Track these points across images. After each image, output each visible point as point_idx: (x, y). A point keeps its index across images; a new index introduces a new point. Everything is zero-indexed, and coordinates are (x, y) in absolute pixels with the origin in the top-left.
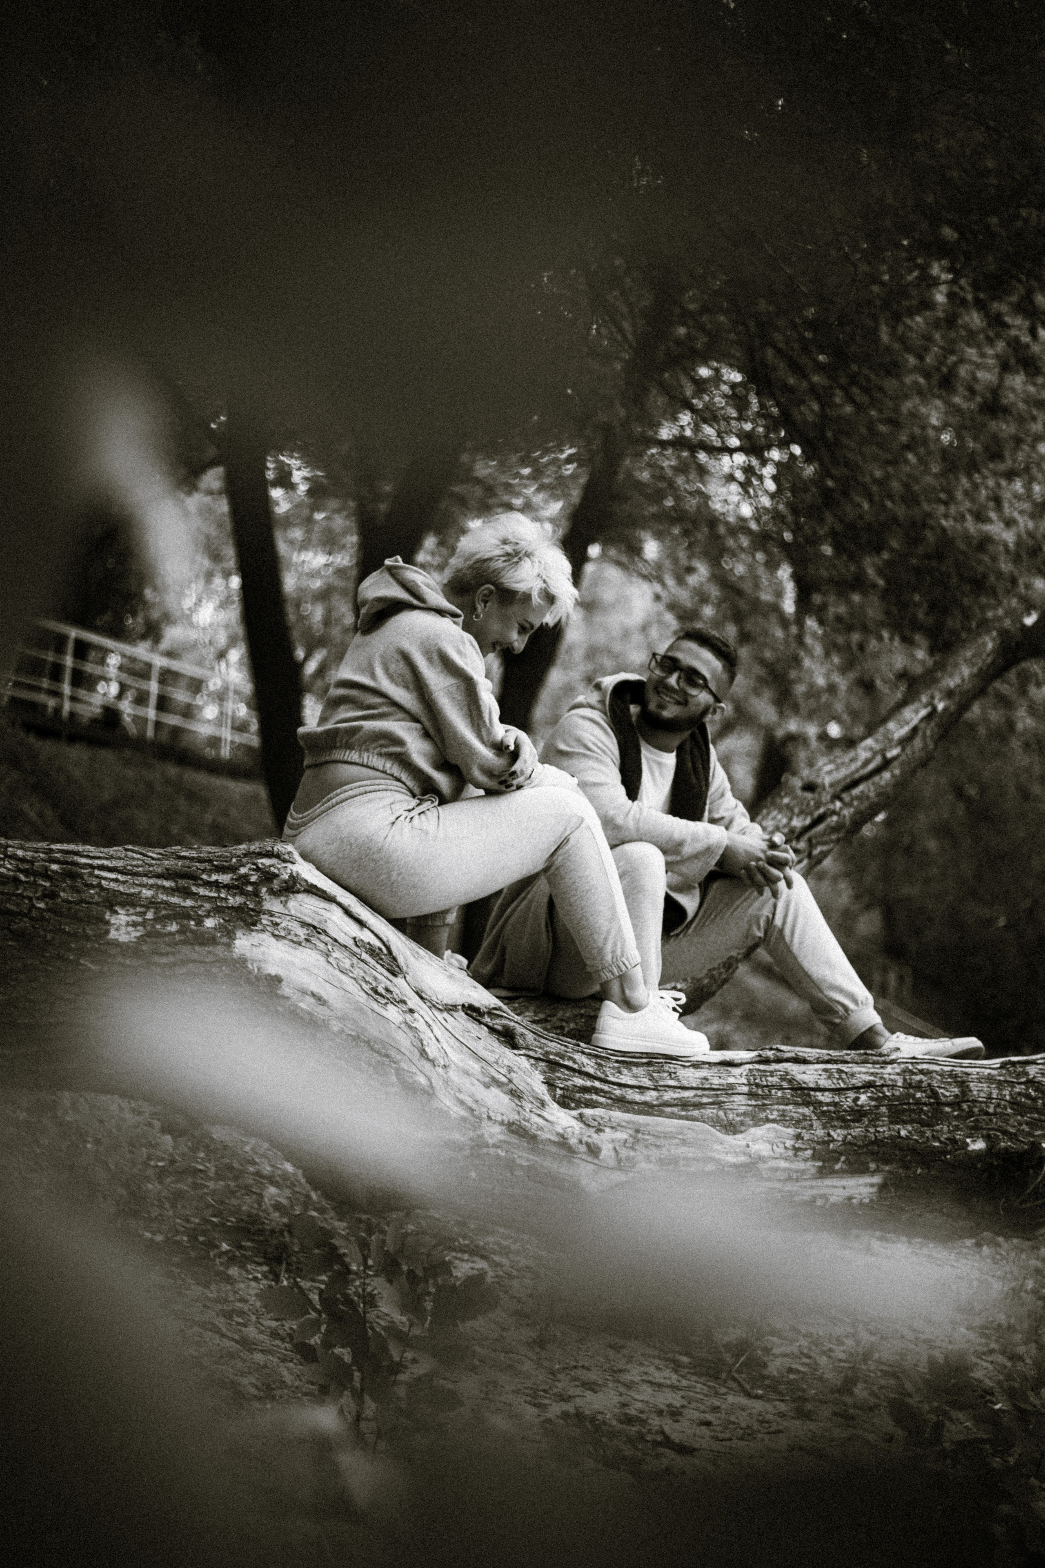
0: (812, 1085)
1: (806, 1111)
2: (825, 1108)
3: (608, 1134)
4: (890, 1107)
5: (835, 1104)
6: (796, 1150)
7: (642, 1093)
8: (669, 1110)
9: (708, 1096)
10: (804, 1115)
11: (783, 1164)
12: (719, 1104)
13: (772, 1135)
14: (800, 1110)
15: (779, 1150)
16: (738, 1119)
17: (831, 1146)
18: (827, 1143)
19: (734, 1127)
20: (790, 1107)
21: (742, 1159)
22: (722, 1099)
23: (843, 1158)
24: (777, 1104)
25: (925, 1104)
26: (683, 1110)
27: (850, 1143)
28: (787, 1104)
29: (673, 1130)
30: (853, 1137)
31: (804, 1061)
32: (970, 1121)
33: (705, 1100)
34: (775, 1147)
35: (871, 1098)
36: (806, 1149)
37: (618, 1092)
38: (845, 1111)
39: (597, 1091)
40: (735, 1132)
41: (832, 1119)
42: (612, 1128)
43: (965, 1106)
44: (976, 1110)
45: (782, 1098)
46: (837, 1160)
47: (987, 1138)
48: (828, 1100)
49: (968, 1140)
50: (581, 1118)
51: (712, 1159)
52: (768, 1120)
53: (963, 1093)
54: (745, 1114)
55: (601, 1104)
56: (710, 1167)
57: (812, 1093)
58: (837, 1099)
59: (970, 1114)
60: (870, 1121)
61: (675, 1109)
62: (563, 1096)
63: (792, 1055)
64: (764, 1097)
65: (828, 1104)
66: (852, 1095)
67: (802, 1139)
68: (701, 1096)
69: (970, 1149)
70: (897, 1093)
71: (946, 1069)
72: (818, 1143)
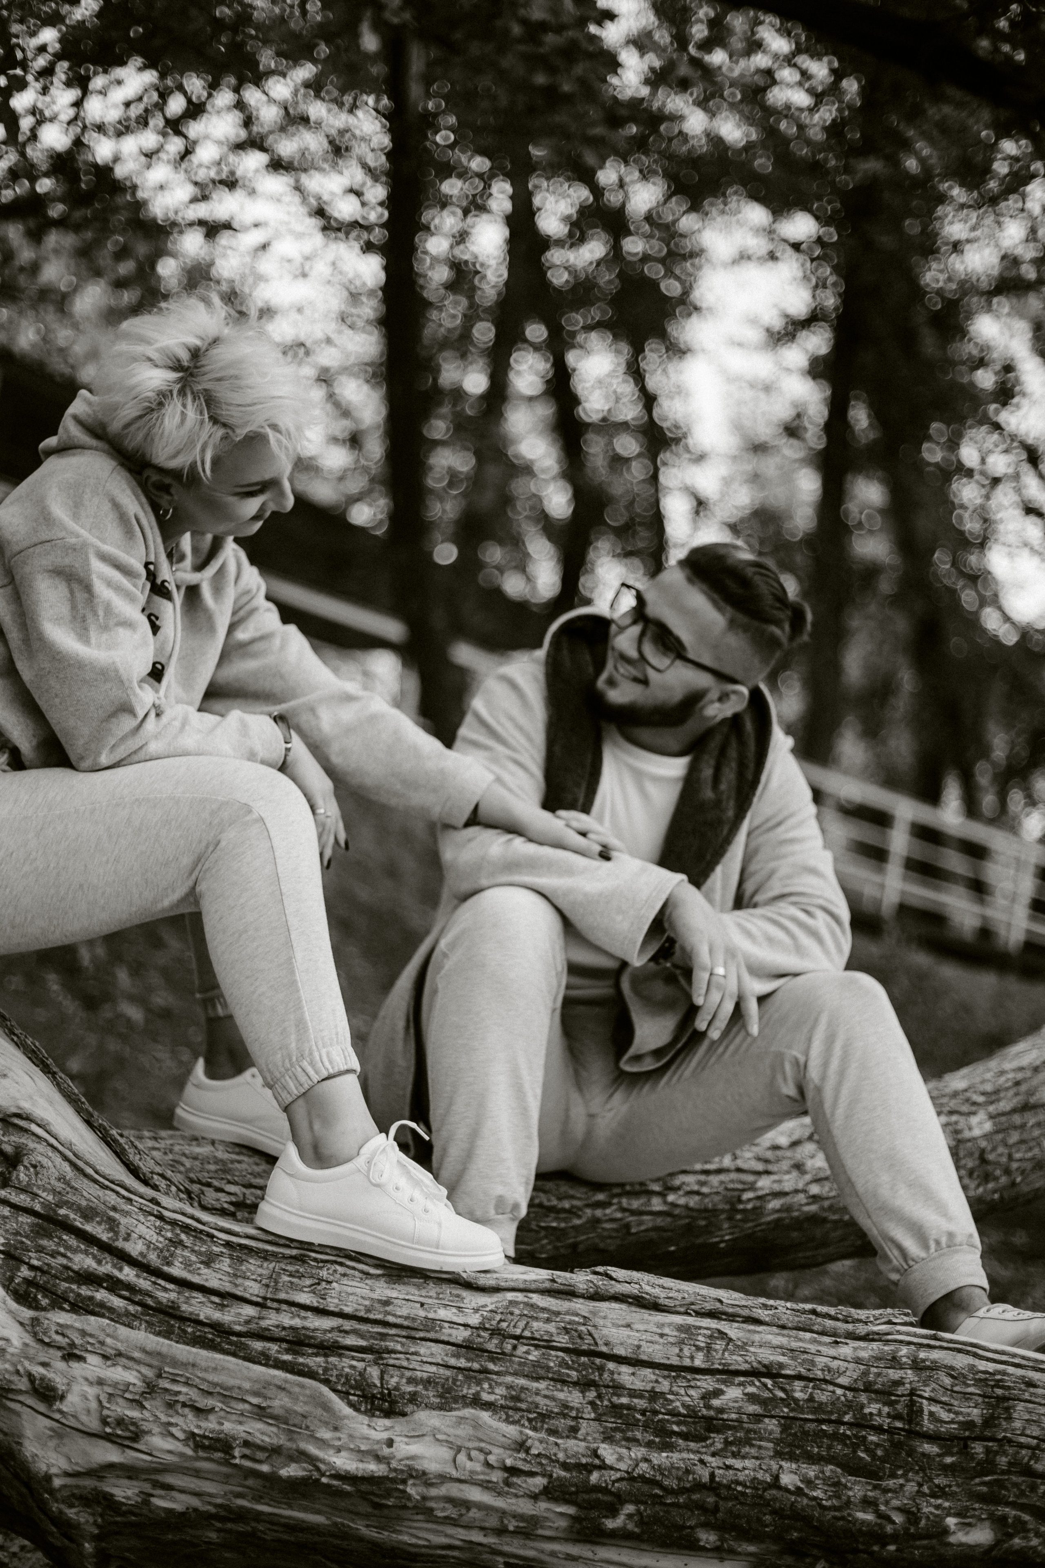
0: (621, 1351)
1: (575, 1398)
2: (624, 1400)
3: (93, 1365)
4: (787, 1423)
5: (654, 1395)
6: (513, 1471)
7: (221, 1307)
8: (258, 1345)
9: (362, 1336)
10: (565, 1406)
11: (475, 1494)
12: (378, 1354)
13: (464, 1431)
14: (561, 1396)
15: (469, 1465)
16: (410, 1388)
17: (594, 1477)
18: (588, 1468)
19: (393, 1403)
20: (542, 1385)
21: (372, 1467)
22: (391, 1345)
23: (630, 1508)
24: (515, 1374)
25: (879, 1429)
26: (287, 1351)
27: (642, 1478)
28: (538, 1379)
29: (247, 1385)
30: (660, 1469)
31: (655, 1306)
32: (979, 1486)
33: (350, 1341)
34: (462, 1458)
35: (752, 1398)
36: (532, 1474)
37: (168, 1295)
38: (674, 1413)
39: (115, 1285)
40: (389, 1414)
41: (635, 1424)
42: (105, 1357)
43: (978, 1448)
44: (1003, 1461)
45: (536, 1364)
46: (613, 1512)
47: (999, 1522)
48: (639, 1385)
49: (951, 1521)
50: (33, 1327)
51: (302, 1456)
52: (476, 1402)
53: (989, 1422)
54: (428, 1382)
55: (111, 1310)
56: (291, 1471)
57: (611, 1365)
58: (664, 1386)
59: (987, 1466)
60: (727, 1443)
61: (274, 1348)
62: (28, 1282)
63: (633, 1289)
64: (493, 1357)
65: (634, 1393)
66: (707, 1383)
67: (527, 1451)
68: (346, 1332)
69: (952, 1539)
70: (822, 1397)
71: (982, 1365)
72: (565, 1466)
